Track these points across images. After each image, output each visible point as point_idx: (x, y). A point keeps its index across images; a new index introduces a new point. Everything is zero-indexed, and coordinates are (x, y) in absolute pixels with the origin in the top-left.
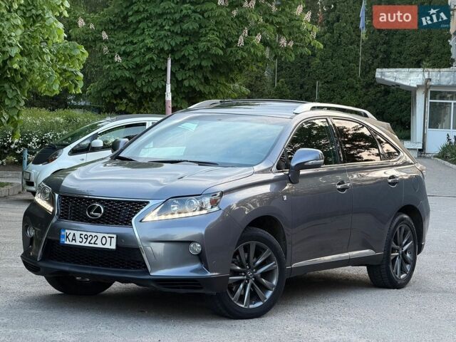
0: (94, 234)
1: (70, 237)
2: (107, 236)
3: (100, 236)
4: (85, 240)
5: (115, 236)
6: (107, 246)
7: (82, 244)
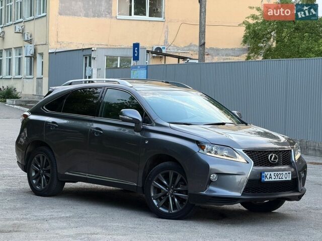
0: (281, 173)
1: (268, 176)
2: (287, 172)
3: (284, 173)
4: (277, 177)
5: (290, 172)
6: (288, 179)
7: (276, 180)
